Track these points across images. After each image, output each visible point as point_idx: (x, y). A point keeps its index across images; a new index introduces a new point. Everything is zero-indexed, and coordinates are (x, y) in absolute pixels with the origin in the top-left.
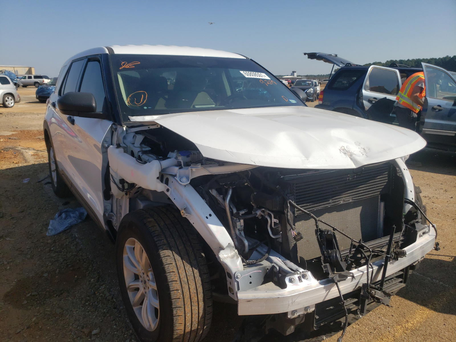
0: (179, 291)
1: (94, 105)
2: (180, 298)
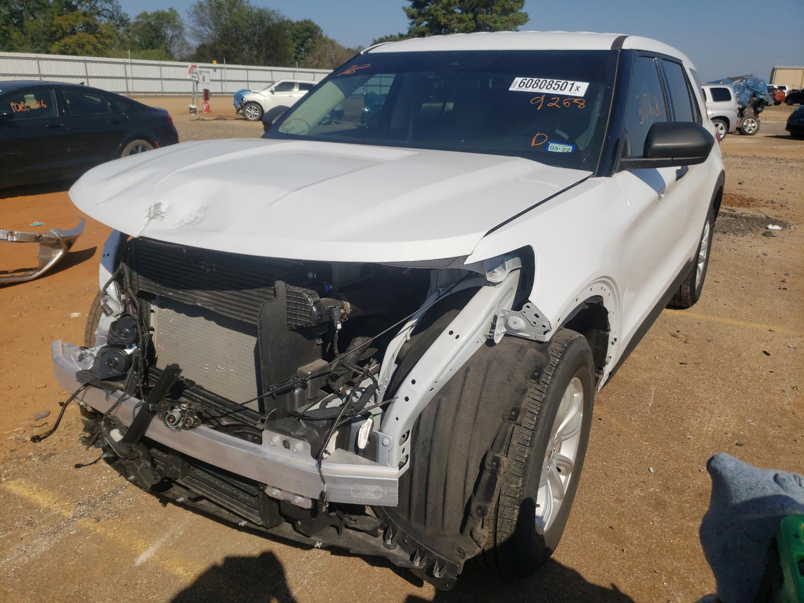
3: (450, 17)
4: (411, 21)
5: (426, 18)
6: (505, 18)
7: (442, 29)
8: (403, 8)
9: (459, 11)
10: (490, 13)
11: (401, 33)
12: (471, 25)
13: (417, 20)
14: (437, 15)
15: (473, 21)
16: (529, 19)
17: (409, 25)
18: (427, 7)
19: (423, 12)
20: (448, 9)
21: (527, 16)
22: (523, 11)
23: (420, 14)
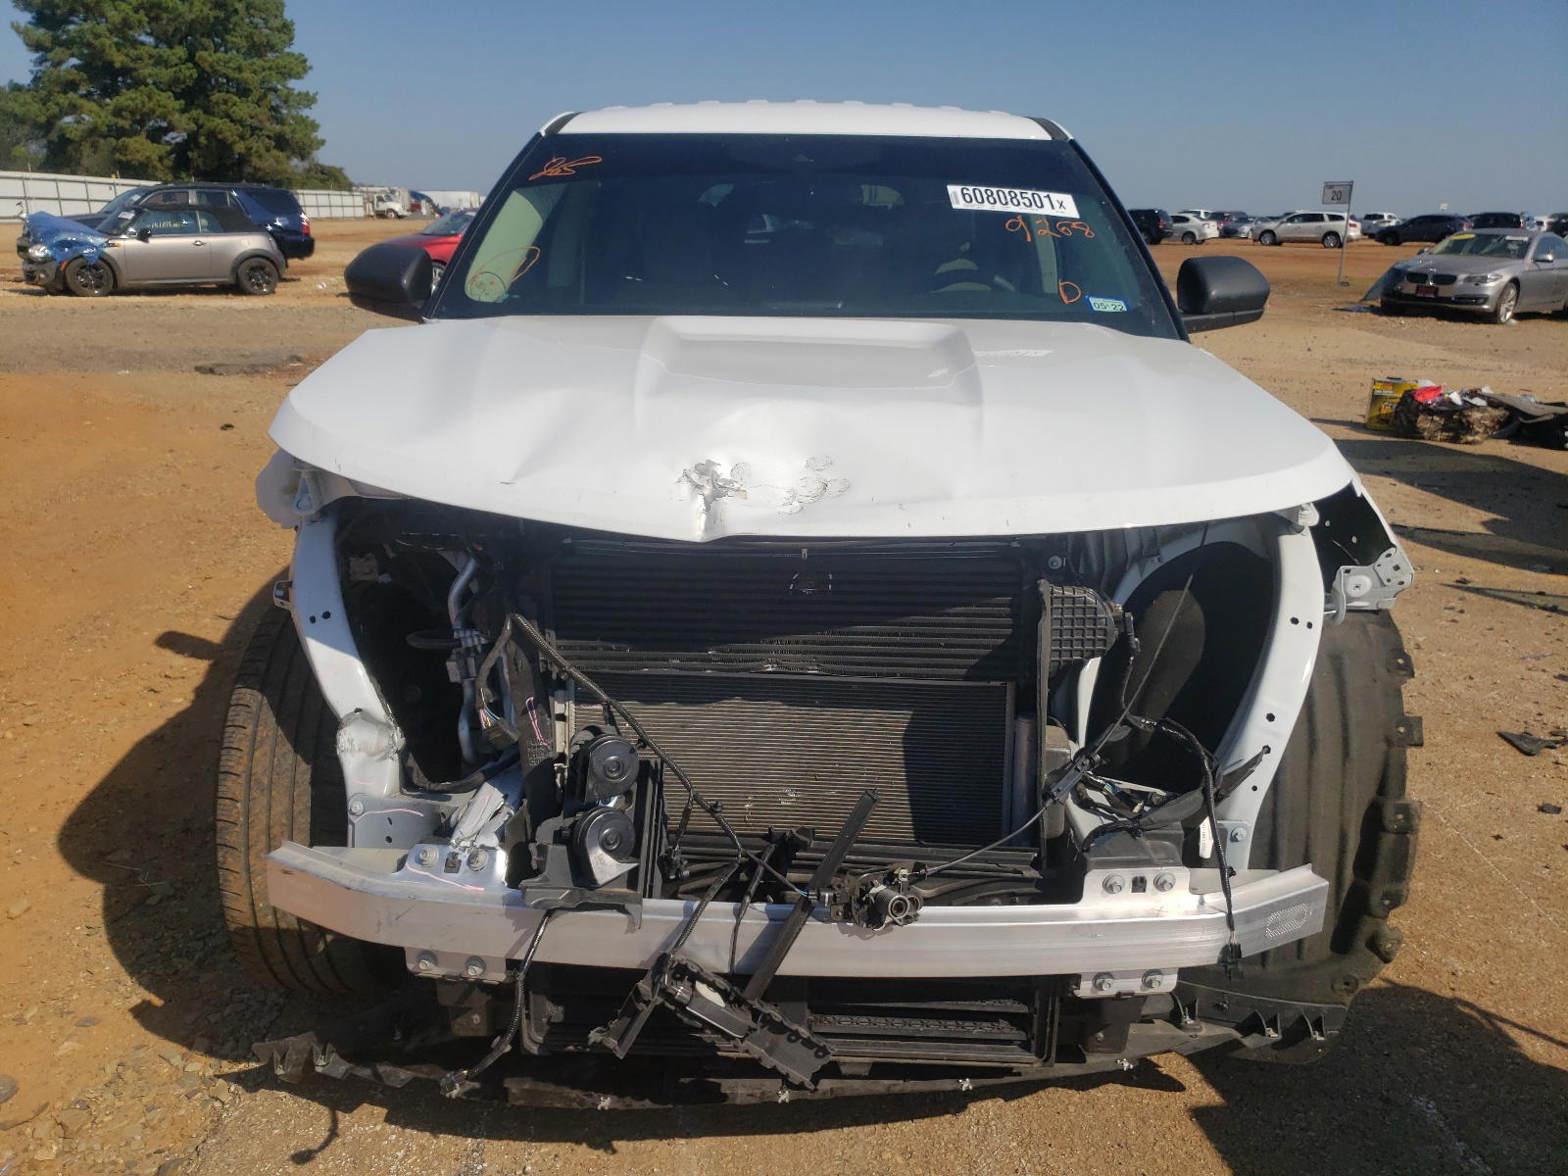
0: (239, 805)
1: (434, 287)
2: (236, 824)
3: (133, 53)
4: (37, 55)
5: (75, 50)
6: (258, 62)
7: (116, 78)
8: (12, 26)
9: (150, 40)
10: (223, 49)
11: (16, 81)
12: (188, 73)
13: (50, 56)
14: (103, 45)
15: (190, 65)
16: (311, 68)
17: (32, 64)
18: (71, 27)
19: (64, 37)
20: (123, 33)
21: (305, 61)
22: (295, 49)
23: (56, 42)
